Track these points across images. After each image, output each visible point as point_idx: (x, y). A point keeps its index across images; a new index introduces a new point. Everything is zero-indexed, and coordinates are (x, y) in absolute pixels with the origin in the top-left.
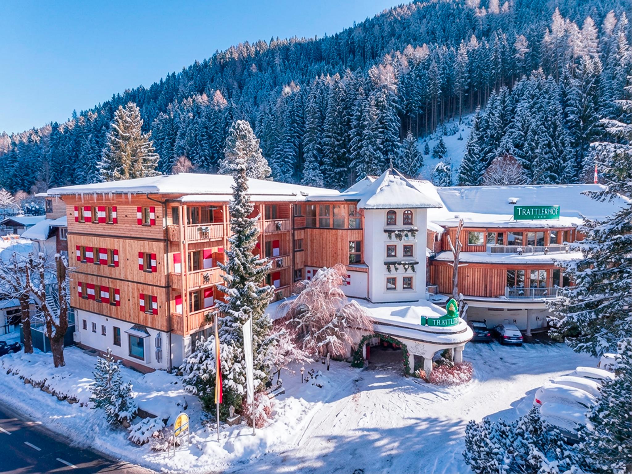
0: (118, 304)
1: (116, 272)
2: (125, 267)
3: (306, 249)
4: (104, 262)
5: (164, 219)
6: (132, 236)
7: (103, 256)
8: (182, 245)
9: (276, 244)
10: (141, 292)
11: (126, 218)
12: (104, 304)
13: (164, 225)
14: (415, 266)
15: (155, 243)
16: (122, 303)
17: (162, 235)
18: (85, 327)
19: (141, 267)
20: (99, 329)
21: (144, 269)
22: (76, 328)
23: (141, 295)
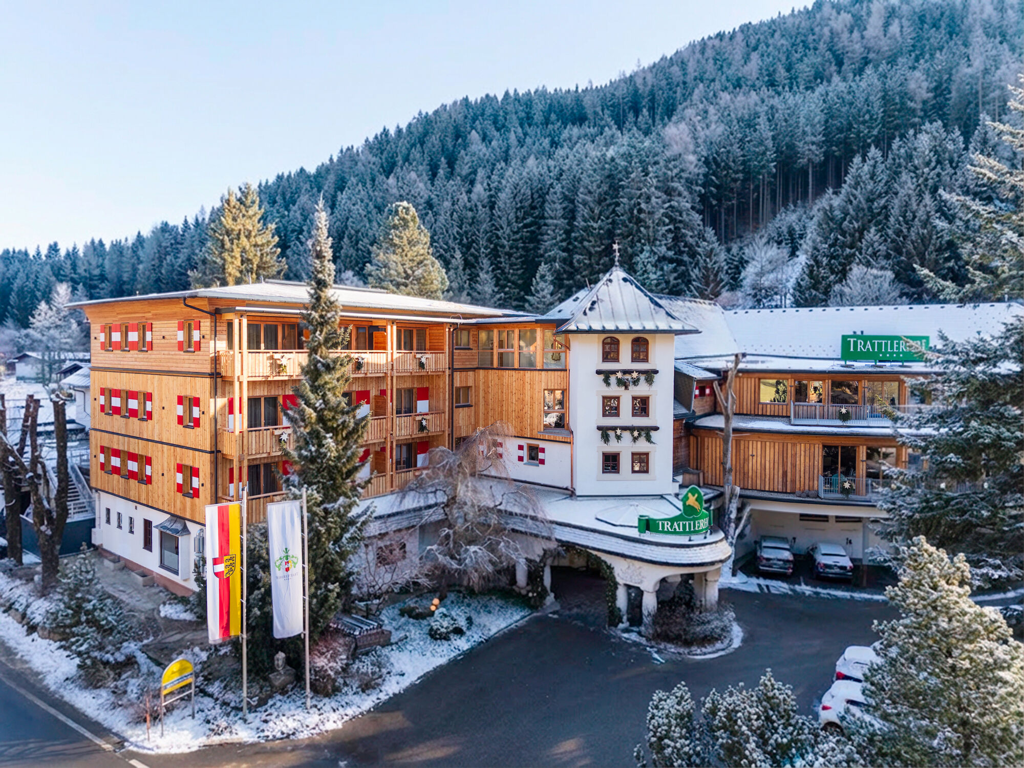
0: (149, 480)
1: (149, 429)
2: (160, 421)
3: (477, 404)
4: (133, 413)
5: (212, 343)
6: (172, 369)
7: (133, 404)
8: (237, 384)
9: (423, 394)
10: (178, 462)
11: (163, 341)
12: (132, 481)
13: (212, 350)
14: (653, 433)
15: (199, 380)
16: (154, 479)
17: (209, 366)
18: (108, 521)
19: (180, 420)
20: (125, 524)
21: (185, 424)
22: (97, 523)
23: (178, 465)
